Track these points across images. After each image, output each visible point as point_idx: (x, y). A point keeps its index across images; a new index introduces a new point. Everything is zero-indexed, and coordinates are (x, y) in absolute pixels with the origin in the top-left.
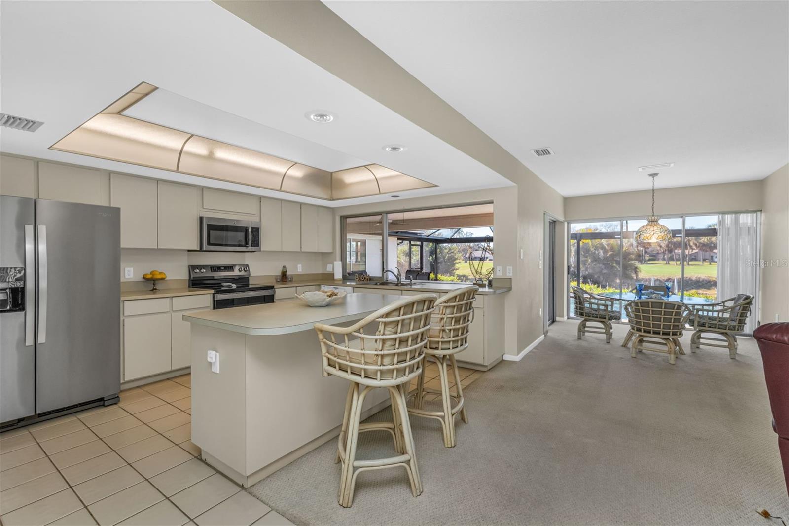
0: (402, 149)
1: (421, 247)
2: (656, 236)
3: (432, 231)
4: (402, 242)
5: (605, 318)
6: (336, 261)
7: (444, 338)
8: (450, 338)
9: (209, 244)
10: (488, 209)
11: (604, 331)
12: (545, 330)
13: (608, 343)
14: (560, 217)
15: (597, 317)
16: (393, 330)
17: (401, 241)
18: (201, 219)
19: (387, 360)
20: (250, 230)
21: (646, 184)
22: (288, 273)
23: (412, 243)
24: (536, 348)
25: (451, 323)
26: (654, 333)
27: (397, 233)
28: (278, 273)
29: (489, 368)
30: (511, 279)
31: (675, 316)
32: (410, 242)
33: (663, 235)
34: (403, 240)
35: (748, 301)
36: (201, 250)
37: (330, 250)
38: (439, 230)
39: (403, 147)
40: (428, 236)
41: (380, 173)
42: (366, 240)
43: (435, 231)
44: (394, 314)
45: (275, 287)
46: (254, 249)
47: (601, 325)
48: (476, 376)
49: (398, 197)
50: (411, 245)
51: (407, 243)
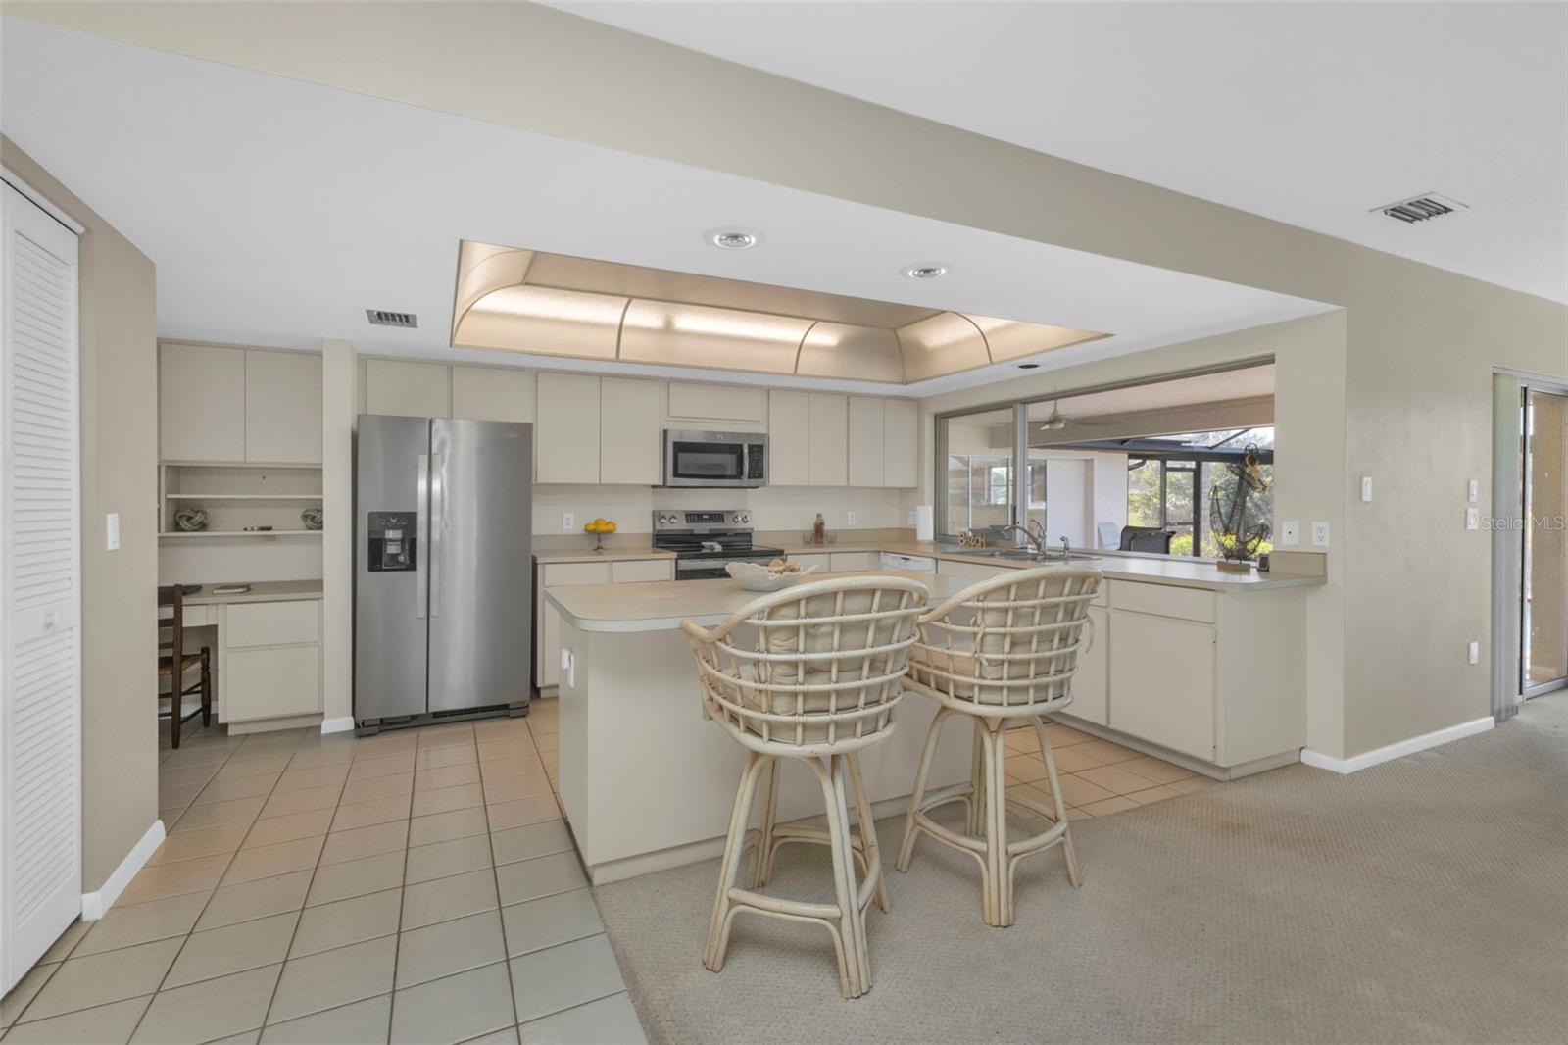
0: (943, 271)
1: (1197, 473)
3: (1222, 436)
4: (1142, 464)
6: (923, 504)
7: (985, 679)
8: (1001, 679)
9: (676, 475)
16: (784, 643)
17: (1140, 461)
18: (665, 432)
19: (780, 704)
20: (746, 450)
22: (827, 527)
23: (1170, 464)
24: (1439, 750)
25: (1004, 647)
27: (1124, 441)
28: (810, 527)
29: (1234, 774)
30: (1325, 554)
32: (1164, 463)
34: (1145, 457)
36: (665, 486)
37: (912, 485)
38: (1247, 430)
40: (1211, 448)
42: (1045, 461)
43: (1233, 433)
44: (784, 611)
45: (786, 552)
46: (753, 482)
48: (1188, 787)
49: (1035, 366)
50: (1165, 469)
51: (1156, 464)
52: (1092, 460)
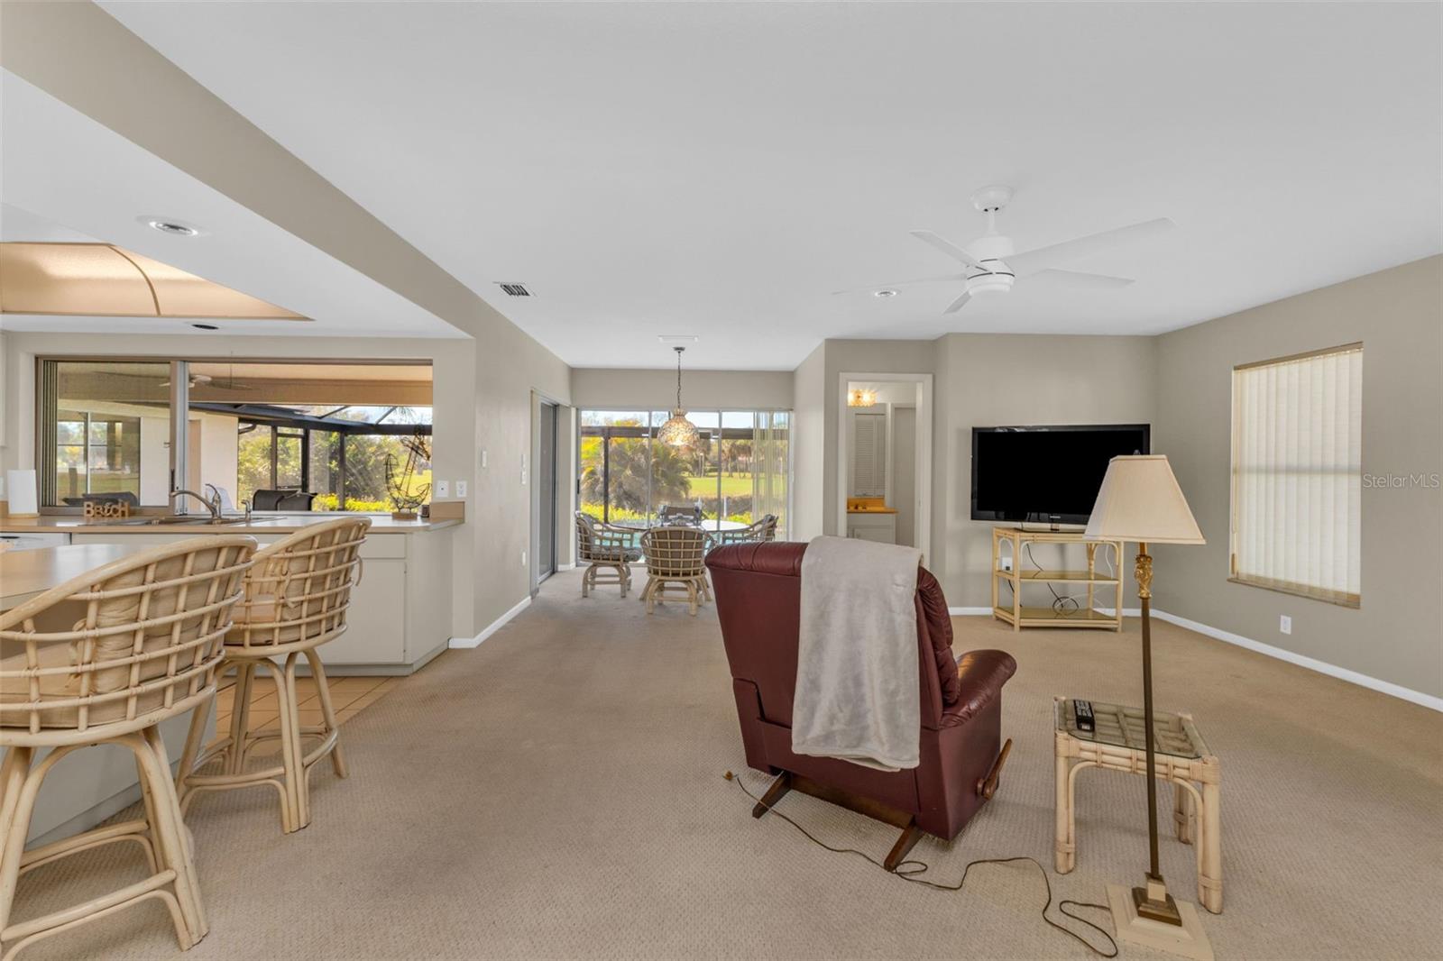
0: (193, 229)
1: (305, 439)
2: (681, 436)
3: (329, 409)
4: (253, 428)
5: (619, 560)
7: (285, 620)
8: (300, 618)
10: (424, 373)
11: (618, 579)
12: (533, 588)
13: (624, 597)
14: (563, 398)
15: (608, 559)
16: (122, 614)
17: (250, 425)
19: (105, 682)
21: (670, 361)
23: (281, 430)
24: (513, 621)
25: (304, 590)
26: (674, 575)
27: (236, 406)
29: (415, 668)
30: (464, 502)
31: (696, 548)
32: (274, 428)
33: (689, 435)
34: (255, 422)
35: (772, 523)
38: (346, 407)
39: (199, 228)
40: (321, 418)
41: (157, 270)
42: (139, 419)
43: (338, 408)
44: (127, 579)
47: (613, 571)
48: (387, 687)
49: (214, 328)
50: (276, 435)
51: (267, 429)
52: (199, 421)
